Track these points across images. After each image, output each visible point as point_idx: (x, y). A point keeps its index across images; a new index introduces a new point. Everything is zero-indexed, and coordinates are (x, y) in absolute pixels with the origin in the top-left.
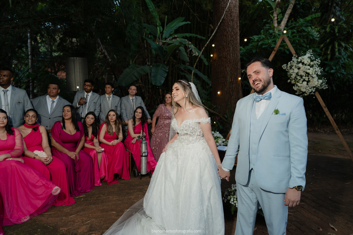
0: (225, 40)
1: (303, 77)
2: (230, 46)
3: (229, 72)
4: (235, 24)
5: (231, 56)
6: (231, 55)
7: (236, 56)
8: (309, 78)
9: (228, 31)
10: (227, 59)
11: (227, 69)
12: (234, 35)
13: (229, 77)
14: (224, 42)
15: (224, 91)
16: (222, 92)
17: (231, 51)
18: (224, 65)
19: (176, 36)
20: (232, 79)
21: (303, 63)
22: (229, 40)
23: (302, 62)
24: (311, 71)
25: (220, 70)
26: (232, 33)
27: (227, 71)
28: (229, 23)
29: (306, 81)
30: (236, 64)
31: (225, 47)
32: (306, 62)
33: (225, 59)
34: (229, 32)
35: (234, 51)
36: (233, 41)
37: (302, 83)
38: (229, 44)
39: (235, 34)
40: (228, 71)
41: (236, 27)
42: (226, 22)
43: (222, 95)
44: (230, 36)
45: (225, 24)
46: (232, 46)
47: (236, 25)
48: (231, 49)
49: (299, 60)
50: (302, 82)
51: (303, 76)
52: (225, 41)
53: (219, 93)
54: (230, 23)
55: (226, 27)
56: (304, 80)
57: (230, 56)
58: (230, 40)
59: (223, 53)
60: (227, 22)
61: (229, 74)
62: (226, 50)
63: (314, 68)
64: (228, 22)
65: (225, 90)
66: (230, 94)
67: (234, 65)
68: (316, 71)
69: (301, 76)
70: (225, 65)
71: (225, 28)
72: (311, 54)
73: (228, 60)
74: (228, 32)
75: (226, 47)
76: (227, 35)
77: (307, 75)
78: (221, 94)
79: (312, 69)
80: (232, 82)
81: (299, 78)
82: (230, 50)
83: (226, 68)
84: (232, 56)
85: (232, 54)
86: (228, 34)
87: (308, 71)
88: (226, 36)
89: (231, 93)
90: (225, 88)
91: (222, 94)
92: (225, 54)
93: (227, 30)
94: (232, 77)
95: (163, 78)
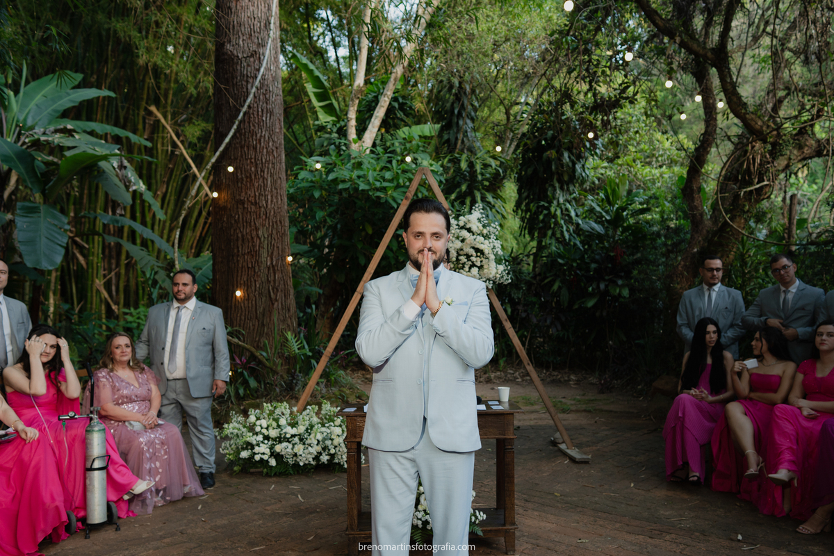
0: (251, 158)
1: (471, 258)
2: (266, 176)
3: (266, 242)
4: (277, 122)
5: (269, 201)
6: (269, 197)
7: (279, 202)
8: (481, 261)
9: (261, 136)
10: (260, 207)
11: (260, 233)
12: (274, 149)
13: (265, 255)
14: (251, 162)
15: (253, 288)
16: (247, 290)
17: (269, 188)
18: (253, 223)
19: (69, 127)
20: (274, 259)
21: (469, 230)
22: (264, 160)
23: (468, 226)
24: (486, 246)
25: (240, 235)
26: (270, 144)
27: (260, 239)
28: (262, 116)
29: (477, 266)
30: (281, 223)
31: (253, 177)
32: (474, 228)
33: (253, 207)
34: (262, 140)
35: (276, 189)
36: (273, 164)
37: (469, 271)
38: (262, 171)
39: (277, 148)
40: (262, 239)
41: (277, 130)
42: (253, 114)
43: (248, 300)
44: (265, 150)
45: (252, 119)
46: (272, 176)
47: (278, 126)
48: (269, 182)
49: (461, 224)
50: (470, 268)
51: (472, 256)
52: (253, 160)
53: (238, 293)
54: (264, 119)
55: (254, 126)
56: (473, 265)
57: (267, 202)
58: (266, 159)
59: (249, 192)
60: (258, 115)
61: (265, 246)
62: (256, 185)
63: (491, 241)
64: (260, 113)
65: (256, 285)
66: (270, 296)
67: (277, 225)
68: (494, 247)
69: (468, 256)
70: (255, 224)
71: (252, 128)
72: (481, 213)
73: (263, 209)
74: (260, 140)
75: (255, 176)
76: (258, 146)
77: (479, 254)
78: (244, 296)
79: (487, 242)
80: (273, 266)
81: (463, 259)
82: (265, 186)
83: (257, 229)
84: (272, 201)
85: (272, 196)
86: (260, 144)
87: (481, 247)
88: (255, 148)
89: (272, 294)
90: (255, 281)
91: (247, 297)
92: (253, 194)
93: (258, 135)
94: (272, 253)
95: (59, 248)
